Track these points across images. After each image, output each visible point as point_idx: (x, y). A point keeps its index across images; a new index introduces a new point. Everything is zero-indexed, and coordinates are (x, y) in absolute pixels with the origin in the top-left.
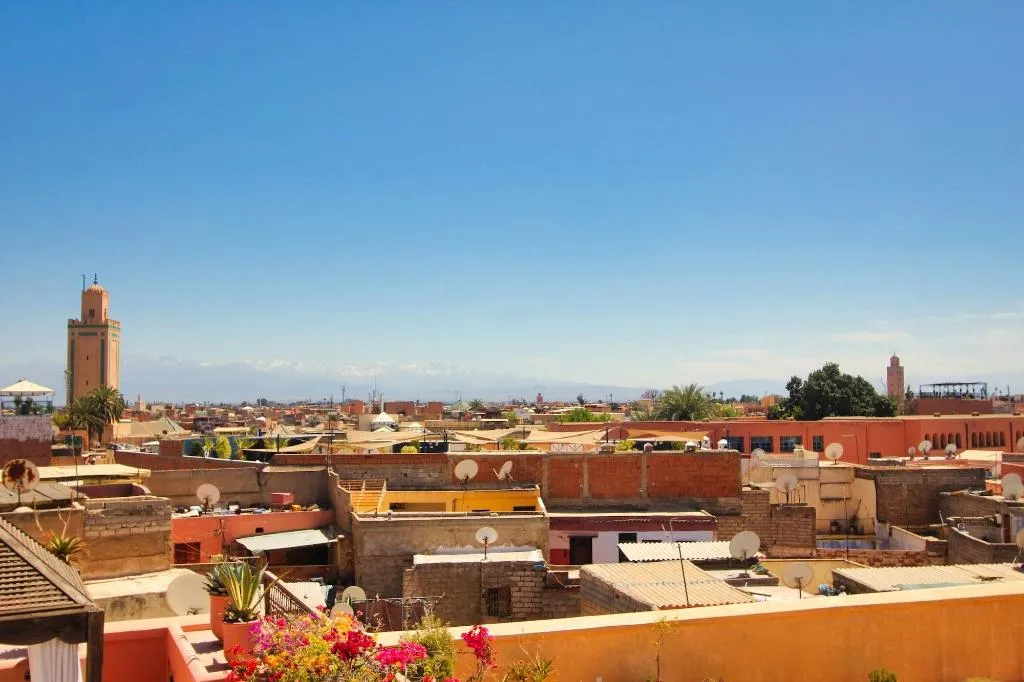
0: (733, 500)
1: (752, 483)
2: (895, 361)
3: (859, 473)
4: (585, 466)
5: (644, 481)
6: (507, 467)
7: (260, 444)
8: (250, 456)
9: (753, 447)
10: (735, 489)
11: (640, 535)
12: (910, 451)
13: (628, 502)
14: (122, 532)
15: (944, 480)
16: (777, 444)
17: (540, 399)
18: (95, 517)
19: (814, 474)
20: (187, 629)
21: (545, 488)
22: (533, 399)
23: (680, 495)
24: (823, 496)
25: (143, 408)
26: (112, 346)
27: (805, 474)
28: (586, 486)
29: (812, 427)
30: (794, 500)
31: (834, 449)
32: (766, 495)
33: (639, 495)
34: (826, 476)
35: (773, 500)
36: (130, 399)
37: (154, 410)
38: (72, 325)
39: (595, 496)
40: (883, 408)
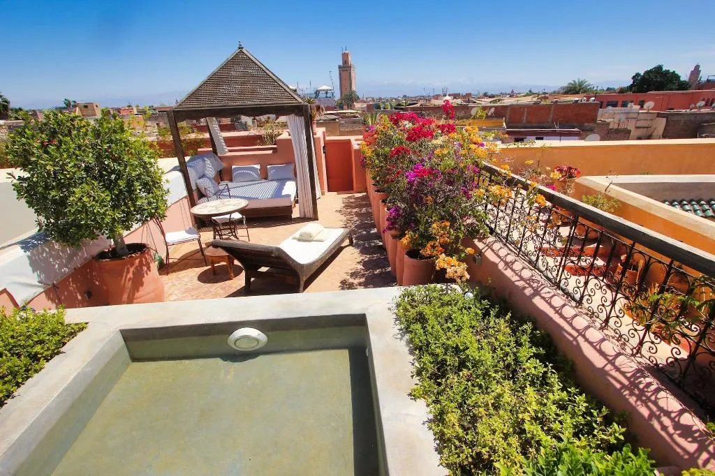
0: (592, 124)
1: (602, 119)
2: (697, 68)
3: (659, 115)
4: (526, 110)
5: (551, 116)
6: (493, 110)
7: (399, 105)
8: (396, 109)
9: (608, 105)
10: (594, 120)
11: (545, 138)
12: (691, 107)
13: (542, 125)
14: (352, 129)
15: (707, 118)
16: (620, 103)
17: (513, 92)
18: (342, 124)
19: (635, 116)
20: (356, 140)
21: (507, 119)
22: (510, 92)
23: (567, 122)
24: (637, 125)
25: (365, 99)
26: (353, 74)
27: (631, 115)
28: (525, 118)
29: (641, 96)
30: (622, 126)
31: (649, 104)
32: (609, 124)
33: (548, 122)
34: (641, 117)
35: (611, 127)
36: (360, 97)
37: (368, 99)
38: (340, 67)
39: (528, 122)
40: (683, 86)
